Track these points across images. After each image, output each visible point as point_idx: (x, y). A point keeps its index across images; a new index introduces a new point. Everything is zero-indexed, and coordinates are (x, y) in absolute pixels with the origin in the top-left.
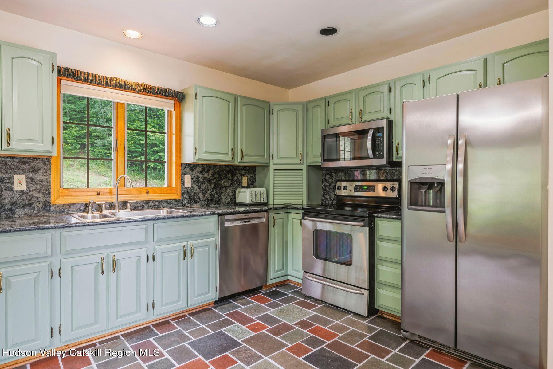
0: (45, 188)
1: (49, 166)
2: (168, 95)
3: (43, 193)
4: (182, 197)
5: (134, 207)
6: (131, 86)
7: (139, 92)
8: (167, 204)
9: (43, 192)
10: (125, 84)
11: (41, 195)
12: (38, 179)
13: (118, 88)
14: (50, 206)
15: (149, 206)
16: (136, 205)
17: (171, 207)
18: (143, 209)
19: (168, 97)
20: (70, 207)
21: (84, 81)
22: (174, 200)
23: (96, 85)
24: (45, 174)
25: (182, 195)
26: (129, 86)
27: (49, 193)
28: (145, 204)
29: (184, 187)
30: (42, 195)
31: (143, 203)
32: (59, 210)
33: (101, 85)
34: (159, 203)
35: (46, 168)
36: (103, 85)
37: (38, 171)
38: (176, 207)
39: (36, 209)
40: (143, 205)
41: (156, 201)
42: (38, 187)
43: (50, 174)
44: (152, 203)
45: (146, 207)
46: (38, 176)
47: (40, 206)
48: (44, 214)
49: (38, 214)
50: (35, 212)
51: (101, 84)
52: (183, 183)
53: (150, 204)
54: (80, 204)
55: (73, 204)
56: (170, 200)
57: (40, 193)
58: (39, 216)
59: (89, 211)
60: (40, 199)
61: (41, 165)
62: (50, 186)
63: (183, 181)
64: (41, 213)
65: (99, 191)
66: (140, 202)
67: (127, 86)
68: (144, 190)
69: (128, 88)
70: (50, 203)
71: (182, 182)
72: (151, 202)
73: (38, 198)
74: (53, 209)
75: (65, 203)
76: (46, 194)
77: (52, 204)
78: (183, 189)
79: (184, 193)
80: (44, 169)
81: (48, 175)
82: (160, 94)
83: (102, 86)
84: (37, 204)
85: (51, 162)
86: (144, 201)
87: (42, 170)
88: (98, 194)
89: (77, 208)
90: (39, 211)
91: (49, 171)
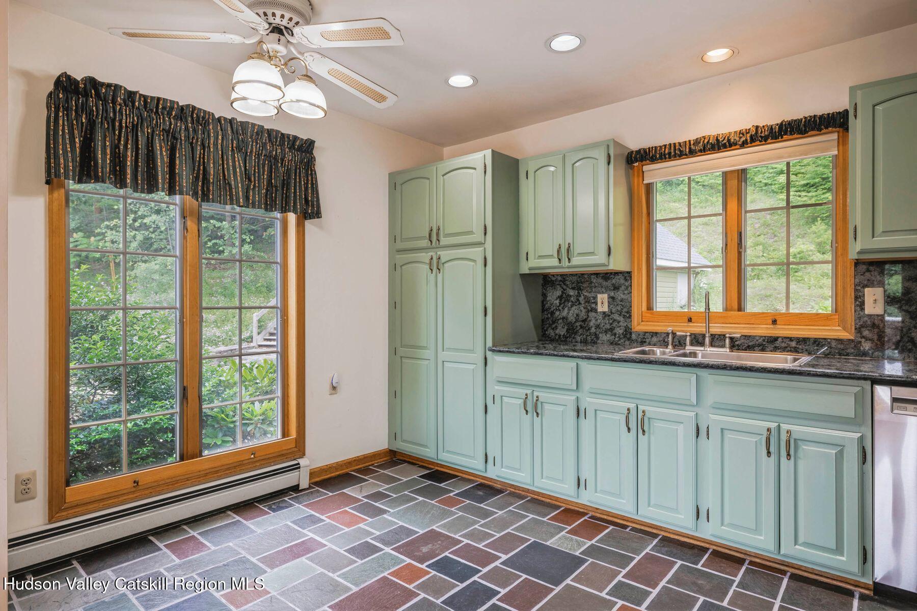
0: (625, 310)
1: (630, 282)
2: (805, 130)
3: (624, 317)
4: (859, 335)
5: (746, 345)
6: (729, 140)
7: (744, 145)
8: (816, 348)
9: (624, 315)
10: (717, 140)
11: (621, 319)
12: (619, 298)
13: (709, 152)
14: (631, 334)
15: (776, 347)
16: (750, 344)
17: (828, 354)
18: (763, 350)
19: (807, 132)
20: (652, 336)
21: (661, 158)
22: (834, 339)
23: (678, 158)
24: (626, 292)
25: (859, 330)
26: (724, 142)
27: (630, 317)
28: (767, 342)
29: (862, 314)
30: (623, 319)
31: (764, 340)
32: (640, 339)
33: (683, 157)
34: (798, 342)
35: (627, 284)
36: (686, 155)
37: (619, 288)
38: (840, 354)
39: (617, 336)
40: (764, 343)
41: (791, 339)
42: (619, 309)
43: (631, 292)
44: (783, 342)
45: (771, 347)
46: (620, 295)
47: (621, 332)
48: (624, 342)
49: (619, 342)
50: (616, 339)
51: (684, 155)
52: (861, 305)
53: (778, 344)
54: (665, 333)
55: (656, 333)
56: (825, 339)
57: (620, 316)
58: (619, 344)
59: (668, 345)
60: (621, 324)
61: (622, 281)
62: (631, 307)
63: (860, 300)
64: (622, 341)
65: (691, 316)
66: (757, 338)
67: (720, 144)
68: (767, 317)
69: (725, 146)
70: (631, 329)
71: (857, 303)
72: (780, 340)
73: (619, 322)
74: (634, 336)
75: (646, 331)
76: (627, 317)
77: (632, 330)
78: (860, 318)
79: (862, 326)
80: (625, 285)
81: (628, 294)
82: (786, 134)
83: (685, 157)
84: (618, 329)
85: (631, 277)
86: (765, 337)
87: (623, 288)
88: (690, 320)
89: (661, 339)
90: (620, 339)
91: (630, 288)
